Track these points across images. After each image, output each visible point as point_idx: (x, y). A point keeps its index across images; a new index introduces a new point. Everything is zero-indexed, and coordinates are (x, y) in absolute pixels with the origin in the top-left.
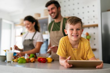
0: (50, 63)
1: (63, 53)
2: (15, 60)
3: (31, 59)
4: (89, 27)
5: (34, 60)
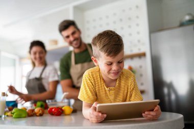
0: (69, 115)
2: (9, 114)
3: (37, 110)
4: (132, 57)
5: (41, 112)
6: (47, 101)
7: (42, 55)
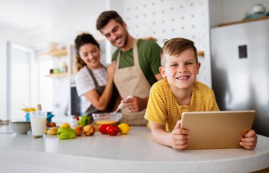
0: (125, 134)
1: (160, 117)
2: (50, 132)
3: (86, 128)
5: (92, 130)
6: (93, 115)
7: (95, 54)
